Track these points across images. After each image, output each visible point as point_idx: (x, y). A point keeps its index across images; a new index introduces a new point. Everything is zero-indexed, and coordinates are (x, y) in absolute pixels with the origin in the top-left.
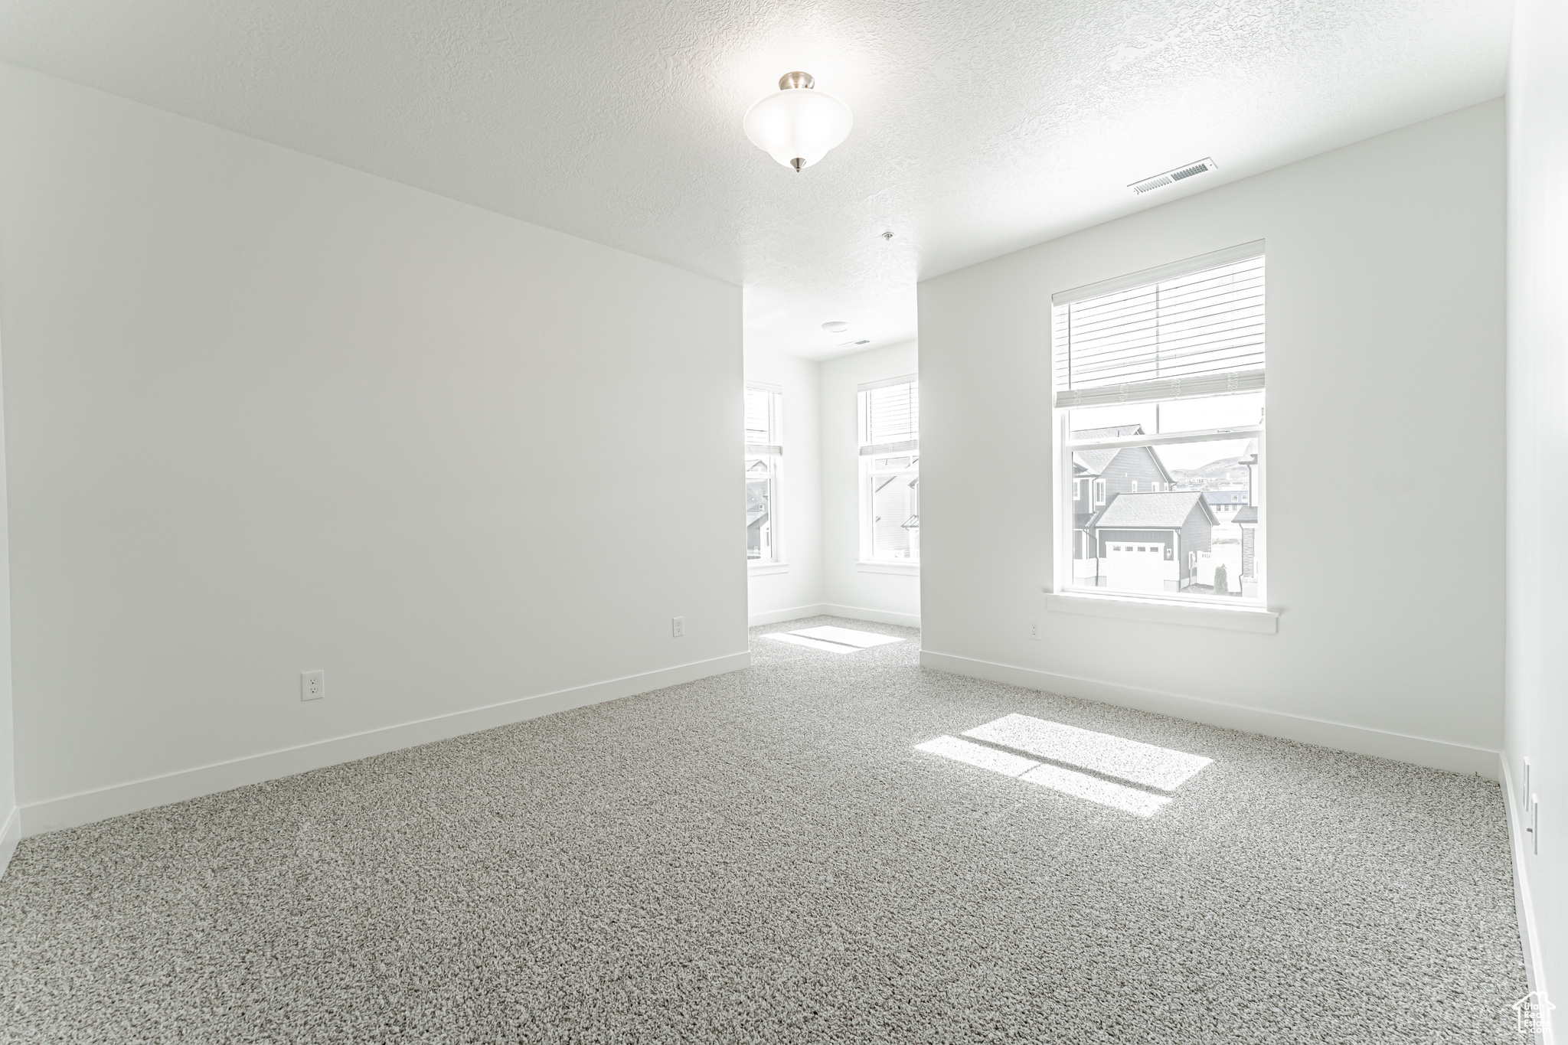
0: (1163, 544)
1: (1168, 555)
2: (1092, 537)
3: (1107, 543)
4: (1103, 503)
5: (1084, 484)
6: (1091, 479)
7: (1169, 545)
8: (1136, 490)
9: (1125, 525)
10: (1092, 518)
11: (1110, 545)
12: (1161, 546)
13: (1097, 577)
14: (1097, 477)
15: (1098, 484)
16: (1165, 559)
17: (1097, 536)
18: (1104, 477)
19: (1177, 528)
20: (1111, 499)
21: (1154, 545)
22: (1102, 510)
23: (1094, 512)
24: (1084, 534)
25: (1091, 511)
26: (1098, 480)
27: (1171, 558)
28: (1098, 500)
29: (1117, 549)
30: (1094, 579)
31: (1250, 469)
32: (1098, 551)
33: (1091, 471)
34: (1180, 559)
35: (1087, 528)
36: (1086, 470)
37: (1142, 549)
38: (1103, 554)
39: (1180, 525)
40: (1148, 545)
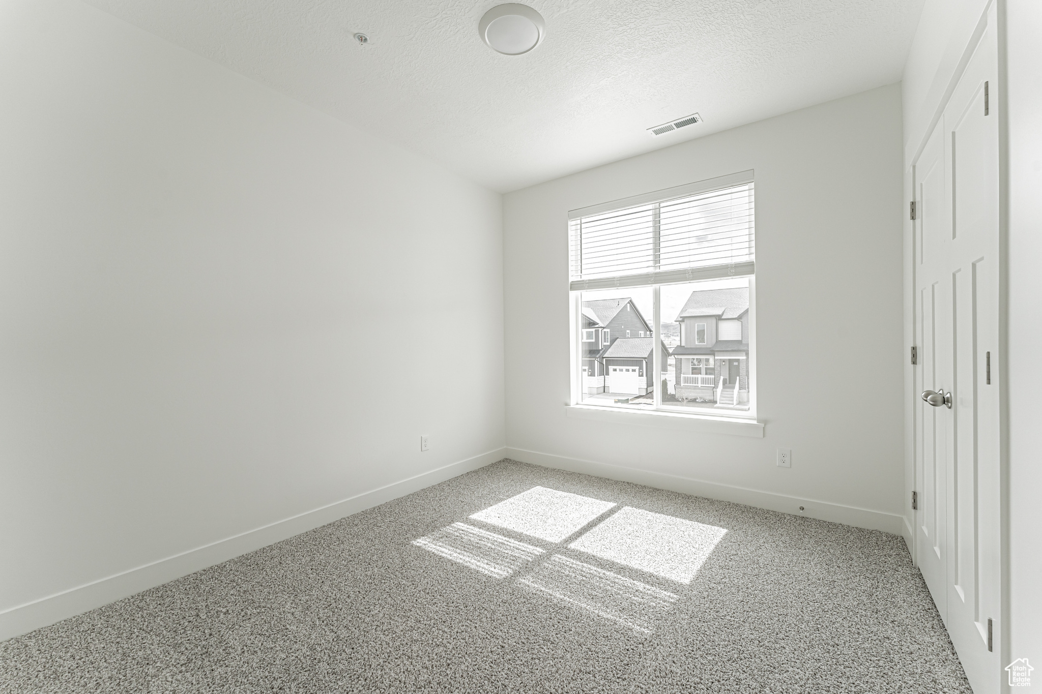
0: (638, 367)
1: (641, 373)
2: (601, 363)
3: (609, 367)
4: (609, 344)
5: (597, 332)
6: (600, 329)
7: (641, 368)
8: (629, 336)
9: (619, 356)
10: (601, 352)
11: (611, 368)
12: (637, 368)
13: (604, 387)
14: (604, 328)
15: (605, 332)
16: (639, 376)
17: (604, 363)
18: (608, 328)
19: (646, 358)
20: (613, 341)
21: (634, 368)
22: (607, 348)
23: (602, 349)
24: (596, 362)
25: (600, 348)
26: (605, 330)
27: (642, 375)
28: (605, 342)
29: (615, 370)
30: (603, 388)
31: (680, 325)
32: (604, 372)
33: (601, 324)
34: (647, 376)
35: (597, 358)
36: (598, 324)
37: (628, 370)
38: (607, 374)
39: (646, 356)
40: (631, 368)
